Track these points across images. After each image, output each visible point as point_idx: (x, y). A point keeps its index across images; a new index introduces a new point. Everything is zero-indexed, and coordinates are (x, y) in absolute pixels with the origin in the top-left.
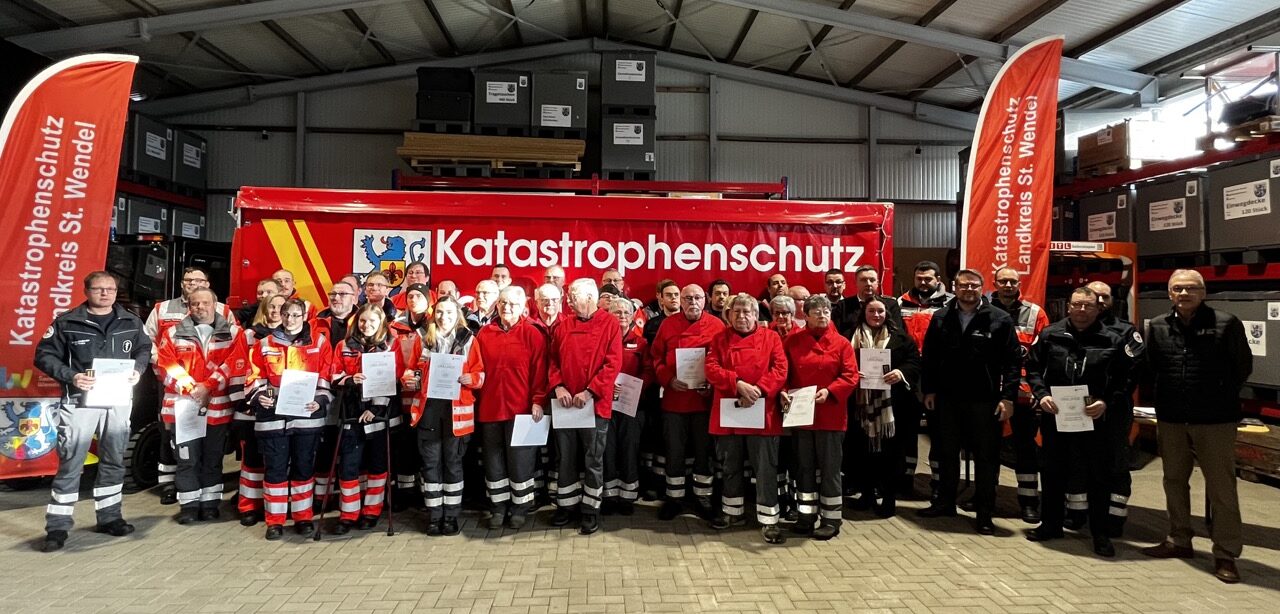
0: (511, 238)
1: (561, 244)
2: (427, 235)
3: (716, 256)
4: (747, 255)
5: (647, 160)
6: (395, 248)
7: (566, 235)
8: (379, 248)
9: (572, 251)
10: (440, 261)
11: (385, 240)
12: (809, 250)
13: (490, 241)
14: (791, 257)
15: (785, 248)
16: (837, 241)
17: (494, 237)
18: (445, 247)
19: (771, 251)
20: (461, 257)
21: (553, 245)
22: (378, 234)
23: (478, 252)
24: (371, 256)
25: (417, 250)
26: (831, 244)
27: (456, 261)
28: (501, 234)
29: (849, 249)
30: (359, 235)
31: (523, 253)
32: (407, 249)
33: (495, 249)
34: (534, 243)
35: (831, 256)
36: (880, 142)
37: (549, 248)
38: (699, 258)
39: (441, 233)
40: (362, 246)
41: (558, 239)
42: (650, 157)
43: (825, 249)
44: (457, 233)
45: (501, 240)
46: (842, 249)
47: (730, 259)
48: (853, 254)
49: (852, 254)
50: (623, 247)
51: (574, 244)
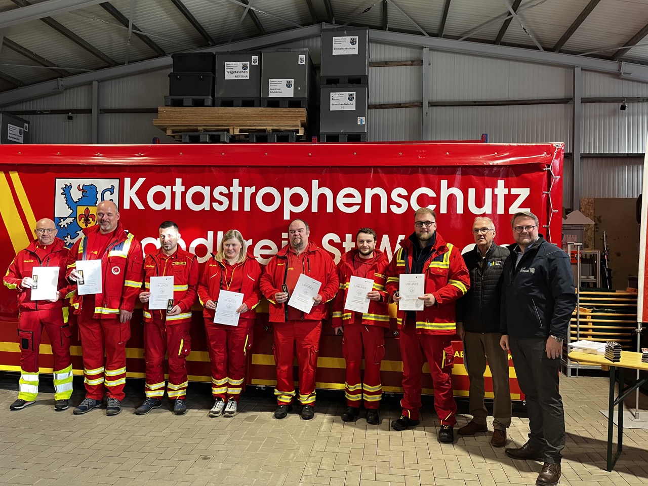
0: (187, 185)
1: (232, 189)
2: (116, 183)
3: (376, 199)
4: (408, 198)
5: (359, 123)
6: (89, 194)
7: (236, 182)
8: (76, 195)
9: (241, 196)
10: (127, 206)
11: (81, 188)
12: (472, 192)
13: (169, 188)
14: (451, 199)
15: (445, 191)
16: (501, 183)
17: (173, 184)
18: (130, 193)
19: (431, 194)
20: (144, 201)
21: (224, 190)
22: (76, 183)
23: (159, 198)
24: (69, 202)
25: (107, 195)
26: (494, 186)
27: (140, 206)
28: (179, 181)
29: (514, 191)
30: (60, 183)
31: (198, 198)
32: (99, 196)
33: (173, 194)
34: (208, 188)
35: (494, 197)
36: (585, 101)
37: (221, 194)
38: (360, 202)
39: (127, 181)
40: (62, 194)
41: (229, 185)
42: (361, 120)
43: (488, 192)
44: (141, 181)
45: (179, 187)
46: (506, 191)
47: (390, 202)
48: (519, 195)
49: (517, 196)
50: (288, 192)
51: (243, 190)
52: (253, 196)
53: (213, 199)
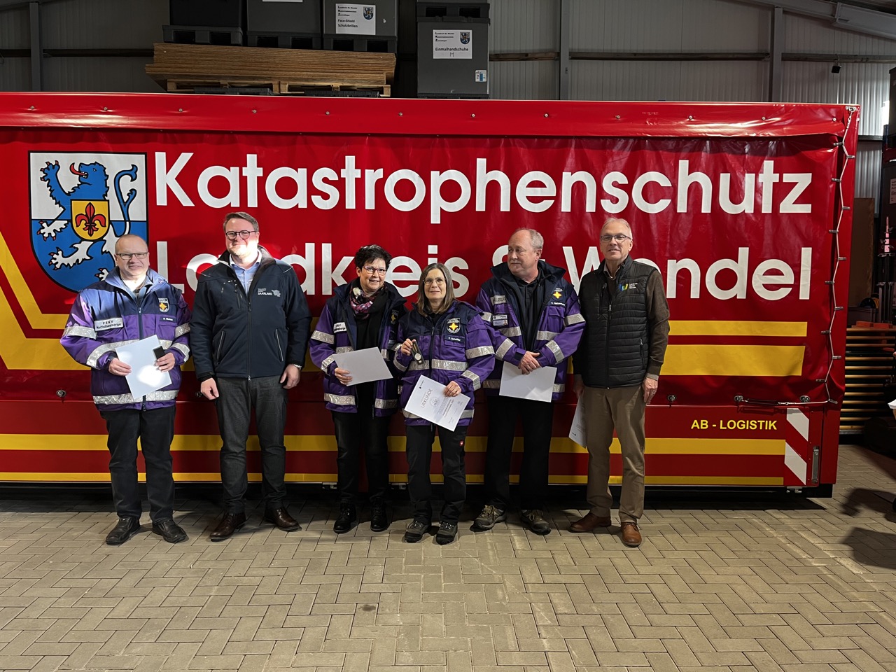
0: (267, 165)
1: (343, 173)
2: (139, 160)
3: (579, 188)
4: (628, 188)
5: (478, 80)
6: (92, 180)
7: (350, 160)
8: (68, 181)
9: (360, 183)
10: (162, 200)
11: (76, 168)
12: (725, 179)
13: (235, 170)
14: (695, 190)
15: (685, 177)
16: (768, 165)
17: (242, 164)
18: (167, 179)
21: (331, 174)
22: (65, 160)
23: (219, 186)
24: (56, 192)
25: (126, 183)
28: (252, 159)
29: (788, 178)
30: (38, 161)
31: (287, 188)
32: (110, 183)
34: (303, 172)
35: (758, 190)
36: (787, 58)
37: (325, 180)
38: (554, 194)
39: (161, 157)
40: (43, 179)
41: (338, 166)
42: (481, 76)
43: (749, 179)
44: (185, 158)
45: (252, 170)
46: (776, 178)
48: (795, 184)
49: (792, 185)
50: (437, 179)
51: (363, 174)
52: (380, 185)
53: (312, 190)
